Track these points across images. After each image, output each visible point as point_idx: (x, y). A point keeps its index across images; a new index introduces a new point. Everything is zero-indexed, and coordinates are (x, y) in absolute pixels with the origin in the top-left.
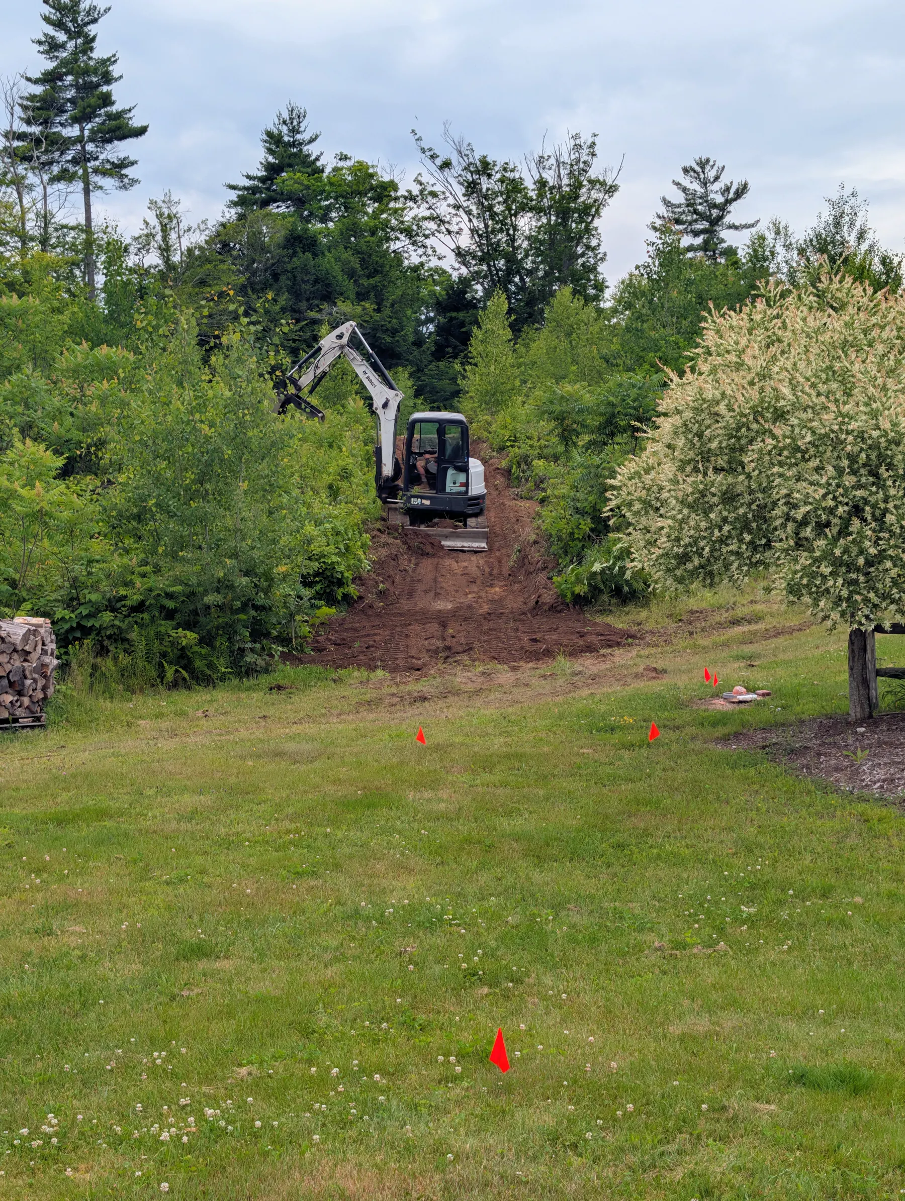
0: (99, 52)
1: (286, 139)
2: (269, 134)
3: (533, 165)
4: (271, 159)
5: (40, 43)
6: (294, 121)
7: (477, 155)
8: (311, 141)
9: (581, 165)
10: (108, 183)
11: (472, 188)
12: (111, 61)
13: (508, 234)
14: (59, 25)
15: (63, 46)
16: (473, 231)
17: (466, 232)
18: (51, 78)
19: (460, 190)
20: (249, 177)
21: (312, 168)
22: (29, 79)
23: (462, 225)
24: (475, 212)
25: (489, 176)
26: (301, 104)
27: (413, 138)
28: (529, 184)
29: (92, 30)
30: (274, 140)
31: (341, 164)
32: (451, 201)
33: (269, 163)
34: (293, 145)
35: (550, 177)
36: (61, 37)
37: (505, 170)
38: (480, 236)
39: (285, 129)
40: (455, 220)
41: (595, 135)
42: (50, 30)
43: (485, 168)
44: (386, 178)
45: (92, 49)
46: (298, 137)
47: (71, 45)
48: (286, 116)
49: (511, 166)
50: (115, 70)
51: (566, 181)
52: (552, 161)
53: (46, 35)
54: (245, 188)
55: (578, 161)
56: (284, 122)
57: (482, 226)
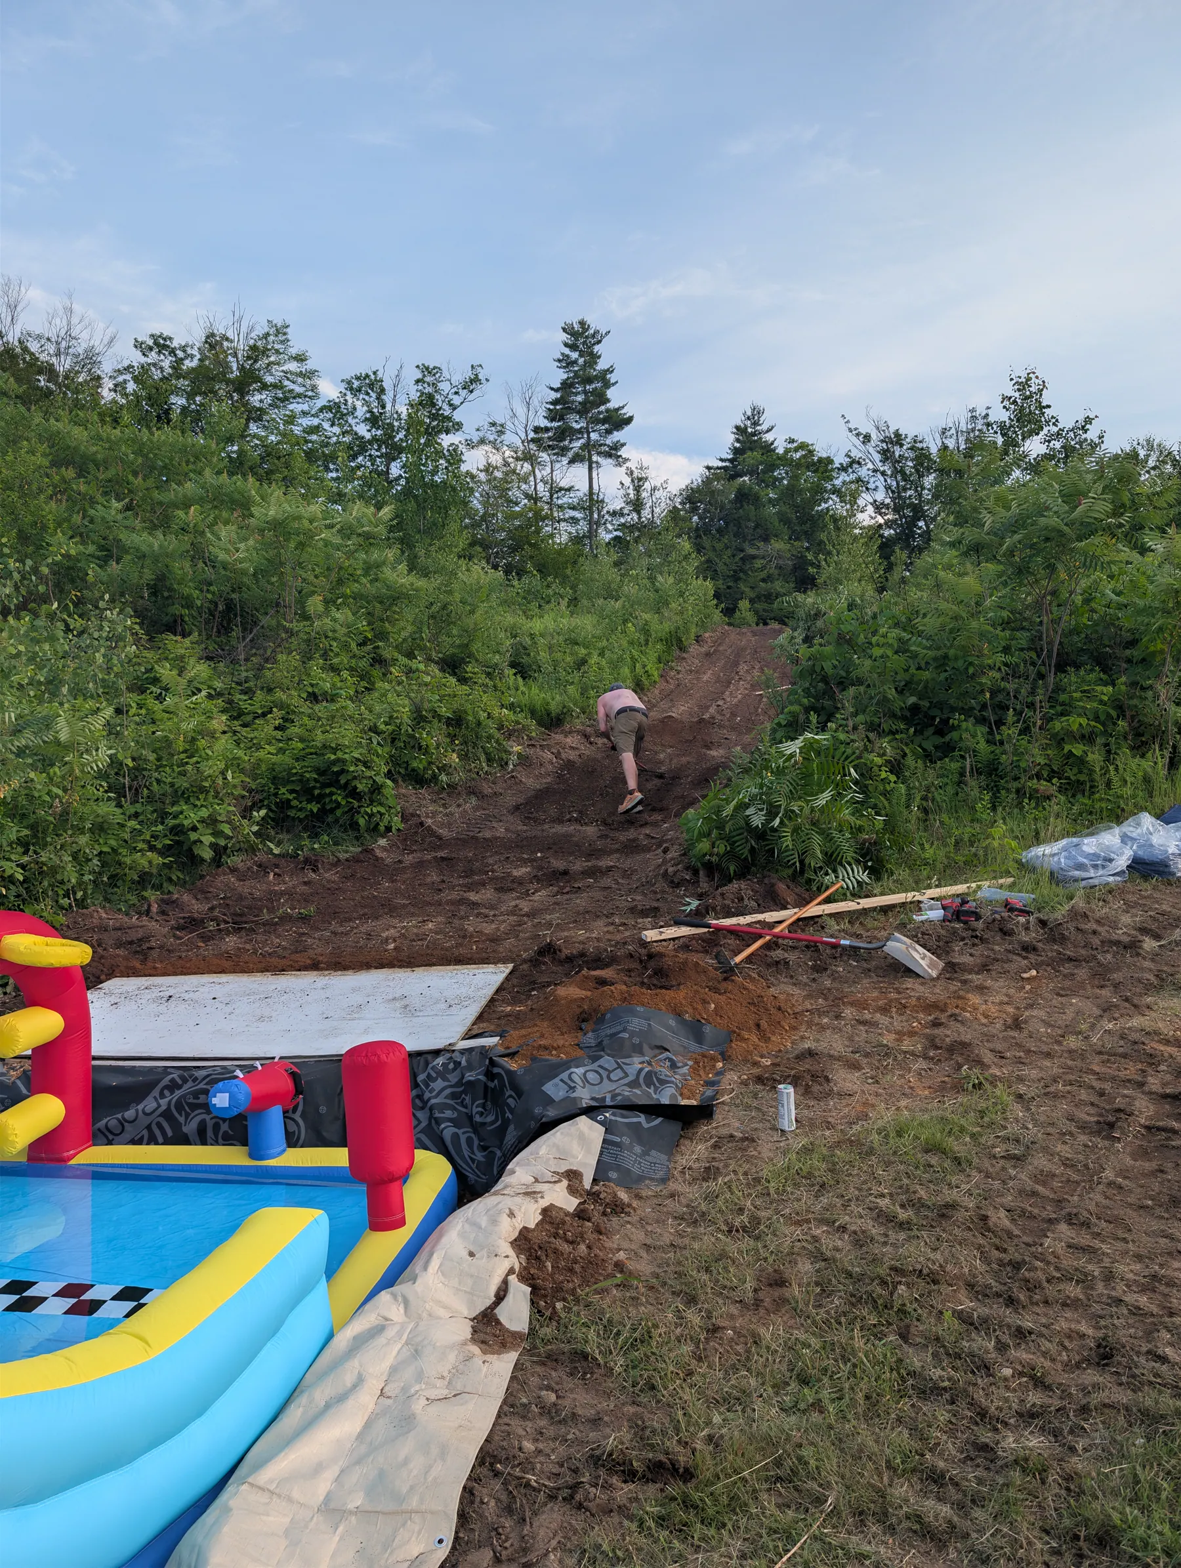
0: (602, 365)
1: (750, 430)
2: (737, 428)
3: (937, 436)
4: (738, 445)
5: (559, 361)
6: (755, 416)
7: (892, 430)
8: (769, 431)
9: (977, 433)
10: (606, 463)
11: (886, 455)
12: (610, 370)
13: (916, 491)
14: (573, 347)
15: (575, 362)
16: (888, 488)
17: (882, 489)
18: (566, 386)
19: (877, 457)
20: (722, 460)
21: (768, 448)
22: (552, 389)
23: (878, 484)
24: (889, 473)
25: (901, 446)
26: (761, 404)
27: (843, 421)
28: (934, 450)
29: (596, 348)
30: (740, 430)
31: (789, 446)
32: (870, 466)
33: (735, 448)
34: (754, 434)
35: (951, 443)
36: (575, 355)
37: (915, 442)
38: (893, 492)
39: (748, 423)
40: (872, 480)
41: (988, 408)
42: (567, 351)
43: (898, 439)
44: (824, 455)
45: (596, 363)
46: (758, 428)
47: (581, 361)
48: (749, 413)
49: (920, 438)
50: (612, 378)
51: (963, 447)
52: (953, 431)
53: (563, 354)
54: (718, 468)
55: (973, 430)
56: (749, 418)
57: (894, 483)
